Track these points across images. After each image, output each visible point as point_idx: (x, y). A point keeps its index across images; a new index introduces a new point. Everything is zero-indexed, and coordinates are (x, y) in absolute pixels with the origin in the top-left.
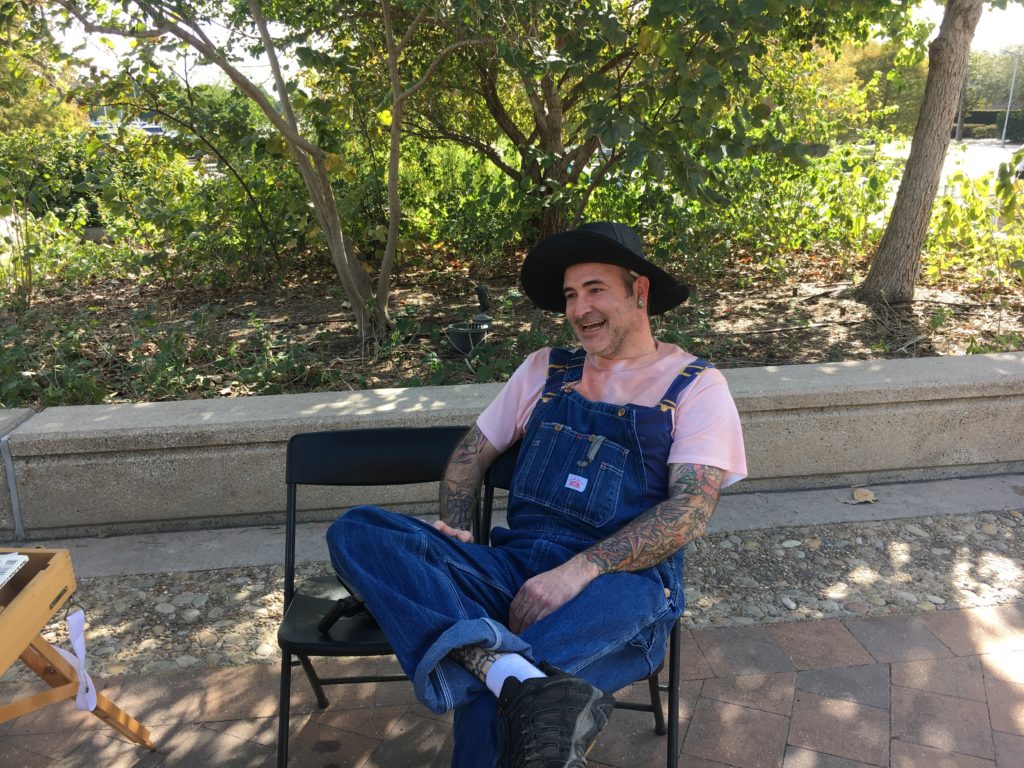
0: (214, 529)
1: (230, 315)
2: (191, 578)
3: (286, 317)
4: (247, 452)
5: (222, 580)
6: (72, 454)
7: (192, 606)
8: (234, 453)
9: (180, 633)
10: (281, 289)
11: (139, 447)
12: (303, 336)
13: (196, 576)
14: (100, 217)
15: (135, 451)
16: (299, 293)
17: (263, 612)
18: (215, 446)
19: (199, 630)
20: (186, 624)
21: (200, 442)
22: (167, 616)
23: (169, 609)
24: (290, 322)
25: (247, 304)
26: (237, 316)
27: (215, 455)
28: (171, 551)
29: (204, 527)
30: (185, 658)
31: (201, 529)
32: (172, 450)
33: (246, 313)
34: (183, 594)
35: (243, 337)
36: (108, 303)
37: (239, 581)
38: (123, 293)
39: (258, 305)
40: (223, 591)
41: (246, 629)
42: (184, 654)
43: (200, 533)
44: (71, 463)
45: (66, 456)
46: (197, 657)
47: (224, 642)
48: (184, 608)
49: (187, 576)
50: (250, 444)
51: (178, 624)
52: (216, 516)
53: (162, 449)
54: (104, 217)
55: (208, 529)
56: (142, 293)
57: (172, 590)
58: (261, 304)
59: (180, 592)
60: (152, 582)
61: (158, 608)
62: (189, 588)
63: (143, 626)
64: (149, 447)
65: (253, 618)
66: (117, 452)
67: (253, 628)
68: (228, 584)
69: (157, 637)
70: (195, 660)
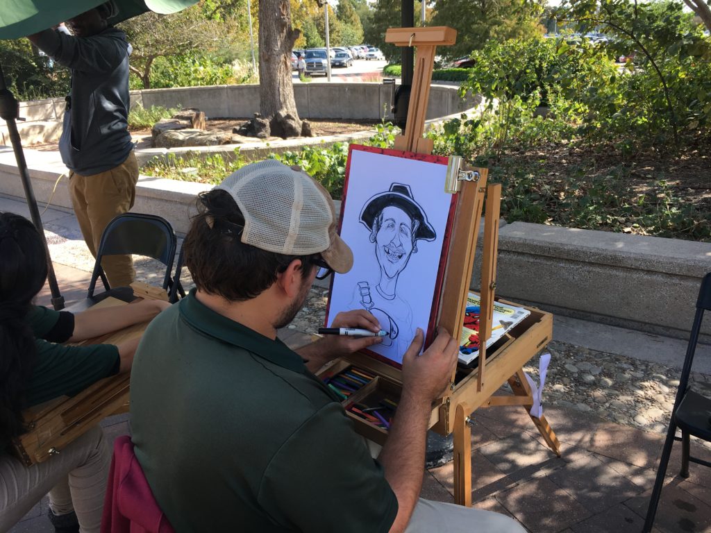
0: (609, 325)
1: (633, 175)
2: (590, 354)
3: (678, 181)
4: (646, 277)
5: (611, 361)
6: (527, 253)
7: (590, 373)
8: (635, 275)
9: (581, 388)
10: (674, 159)
11: (569, 258)
12: (691, 198)
13: (594, 353)
14: (548, 100)
15: (567, 260)
16: (690, 164)
17: (641, 393)
18: (622, 267)
19: (594, 390)
20: (585, 383)
21: (613, 262)
22: (572, 373)
23: (574, 369)
24: (681, 186)
25: (647, 168)
26: (639, 177)
27: (621, 274)
28: (578, 332)
29: (600, 322)
30: (583, 405)
31: (599, 322)
32: (591, 264)
33: (645, 175)
34: (584, 362)
35: (641, 192)
36: (548, 158)
37: (625, 366)
38: (557, 153)
39: (655, 170)
40: (612, 369)
41: (627, 401)
42: (582, 402)
43: (598, 325)
44: (525, 259)
45: (522, 254)
46: (591, 407)
47: (611, 404)
48: (584, 372)
49: (587, 352)
50: (649, 272)
51: (579, 381)
52: (611, 316)
53: (584, 262)
54: (550, 100)
55: (603, 323)
56: (571, 154)
57: (577, 357)
58: (658, 169)
59: (582, 361)
60: (563, 348)
61: (566, 366)
62: (588, 359)
63: (556, 375)
64: (576, 259)
65: (633, 394)
66: (555, 258)
67: (633, 402)
68: (616, 366)
69: (565, 385)
70: (589, 409)
